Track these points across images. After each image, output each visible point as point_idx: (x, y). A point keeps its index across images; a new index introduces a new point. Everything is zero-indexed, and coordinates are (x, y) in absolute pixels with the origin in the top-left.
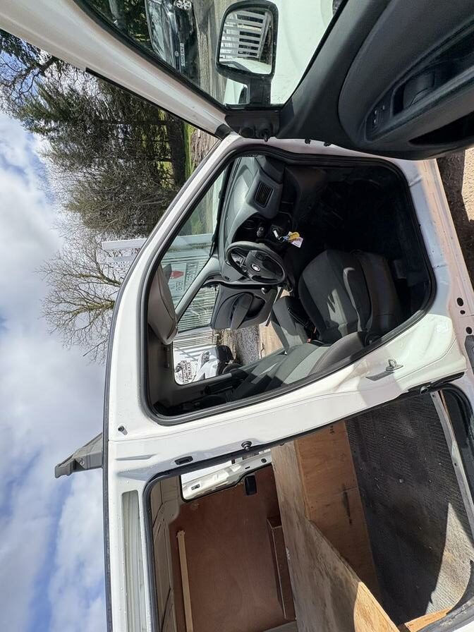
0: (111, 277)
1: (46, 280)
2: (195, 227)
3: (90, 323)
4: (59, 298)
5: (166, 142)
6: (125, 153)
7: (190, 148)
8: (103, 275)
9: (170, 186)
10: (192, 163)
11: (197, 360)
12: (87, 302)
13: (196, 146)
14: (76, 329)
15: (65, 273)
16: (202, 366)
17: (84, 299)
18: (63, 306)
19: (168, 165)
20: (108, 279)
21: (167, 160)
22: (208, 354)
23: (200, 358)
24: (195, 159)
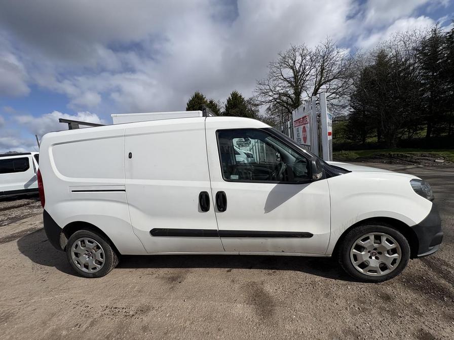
0: (320, 91)
1: (320, 44)
2: (353, 154)
3: (285, 79)
4: (305, 55)
5: (449, 133)
6: (438, 97)
7: (426, 153)
8: (322, 85)
9: (400, 135)
10: (411, 154)
11: (250, 151)
12: (301, 75)
13: (427, 158)
14: (282, 69)
15: (326, 57)
16: (245, 153)
17: (303, 73)
18: (299, 59)
19: (424, 134)
20: (318, 89)
21: (428, 133)
22: (253, 157)
23: (251, 153)
24: (414, 157)
